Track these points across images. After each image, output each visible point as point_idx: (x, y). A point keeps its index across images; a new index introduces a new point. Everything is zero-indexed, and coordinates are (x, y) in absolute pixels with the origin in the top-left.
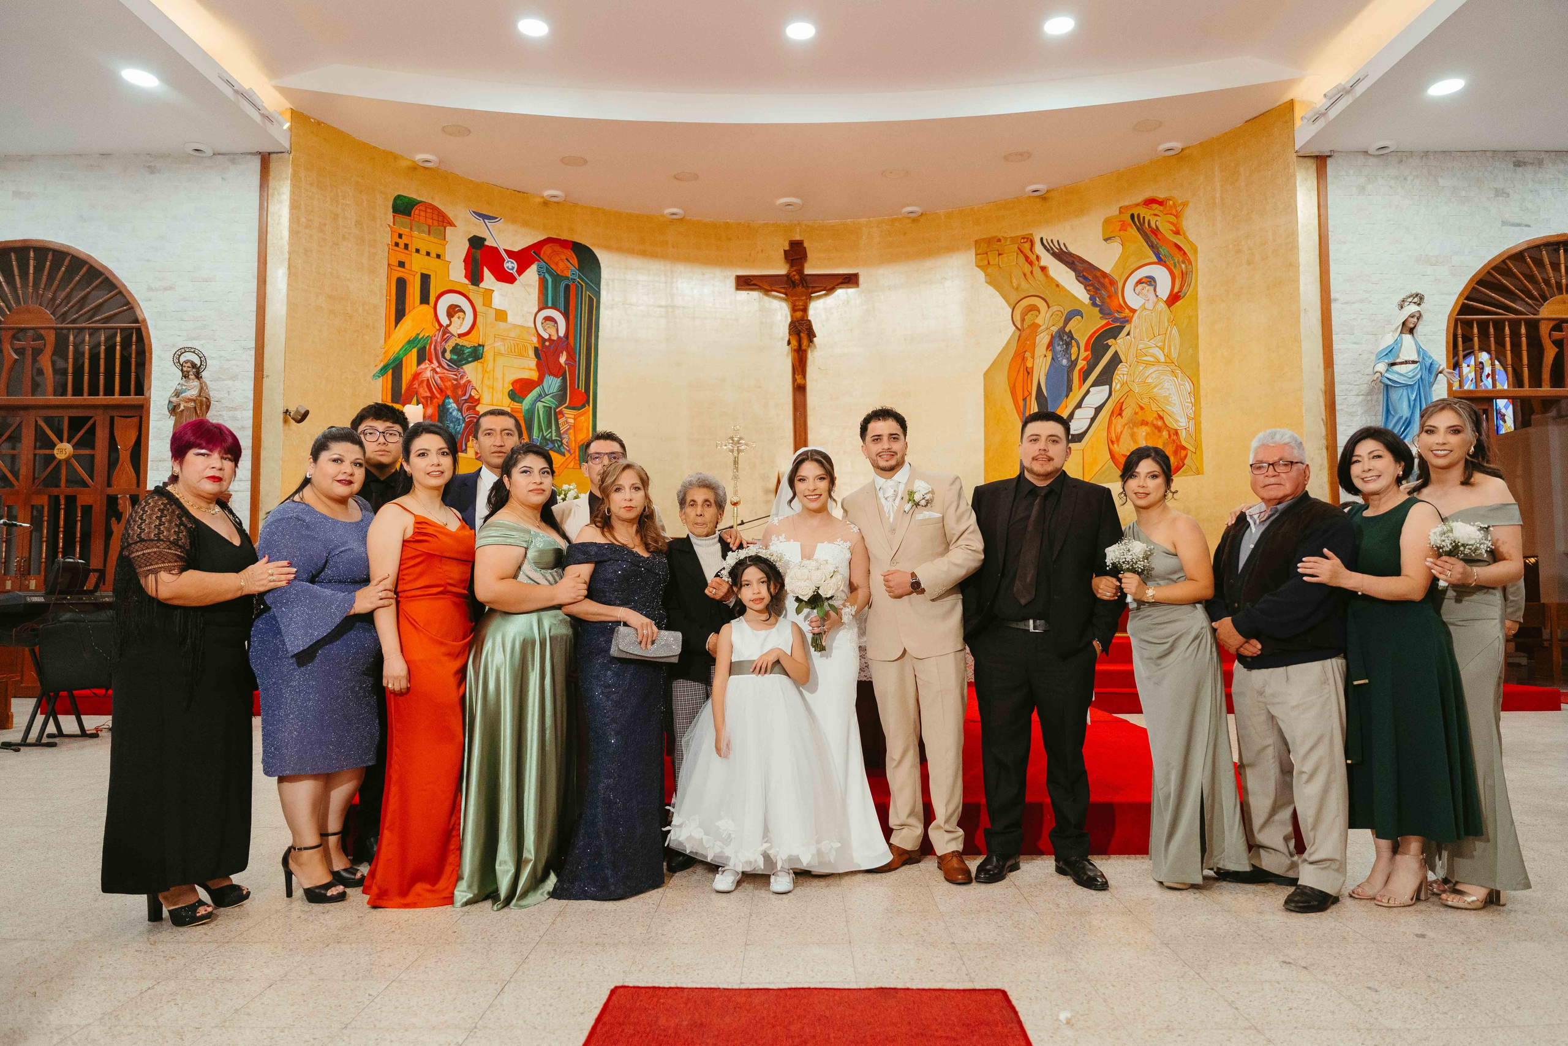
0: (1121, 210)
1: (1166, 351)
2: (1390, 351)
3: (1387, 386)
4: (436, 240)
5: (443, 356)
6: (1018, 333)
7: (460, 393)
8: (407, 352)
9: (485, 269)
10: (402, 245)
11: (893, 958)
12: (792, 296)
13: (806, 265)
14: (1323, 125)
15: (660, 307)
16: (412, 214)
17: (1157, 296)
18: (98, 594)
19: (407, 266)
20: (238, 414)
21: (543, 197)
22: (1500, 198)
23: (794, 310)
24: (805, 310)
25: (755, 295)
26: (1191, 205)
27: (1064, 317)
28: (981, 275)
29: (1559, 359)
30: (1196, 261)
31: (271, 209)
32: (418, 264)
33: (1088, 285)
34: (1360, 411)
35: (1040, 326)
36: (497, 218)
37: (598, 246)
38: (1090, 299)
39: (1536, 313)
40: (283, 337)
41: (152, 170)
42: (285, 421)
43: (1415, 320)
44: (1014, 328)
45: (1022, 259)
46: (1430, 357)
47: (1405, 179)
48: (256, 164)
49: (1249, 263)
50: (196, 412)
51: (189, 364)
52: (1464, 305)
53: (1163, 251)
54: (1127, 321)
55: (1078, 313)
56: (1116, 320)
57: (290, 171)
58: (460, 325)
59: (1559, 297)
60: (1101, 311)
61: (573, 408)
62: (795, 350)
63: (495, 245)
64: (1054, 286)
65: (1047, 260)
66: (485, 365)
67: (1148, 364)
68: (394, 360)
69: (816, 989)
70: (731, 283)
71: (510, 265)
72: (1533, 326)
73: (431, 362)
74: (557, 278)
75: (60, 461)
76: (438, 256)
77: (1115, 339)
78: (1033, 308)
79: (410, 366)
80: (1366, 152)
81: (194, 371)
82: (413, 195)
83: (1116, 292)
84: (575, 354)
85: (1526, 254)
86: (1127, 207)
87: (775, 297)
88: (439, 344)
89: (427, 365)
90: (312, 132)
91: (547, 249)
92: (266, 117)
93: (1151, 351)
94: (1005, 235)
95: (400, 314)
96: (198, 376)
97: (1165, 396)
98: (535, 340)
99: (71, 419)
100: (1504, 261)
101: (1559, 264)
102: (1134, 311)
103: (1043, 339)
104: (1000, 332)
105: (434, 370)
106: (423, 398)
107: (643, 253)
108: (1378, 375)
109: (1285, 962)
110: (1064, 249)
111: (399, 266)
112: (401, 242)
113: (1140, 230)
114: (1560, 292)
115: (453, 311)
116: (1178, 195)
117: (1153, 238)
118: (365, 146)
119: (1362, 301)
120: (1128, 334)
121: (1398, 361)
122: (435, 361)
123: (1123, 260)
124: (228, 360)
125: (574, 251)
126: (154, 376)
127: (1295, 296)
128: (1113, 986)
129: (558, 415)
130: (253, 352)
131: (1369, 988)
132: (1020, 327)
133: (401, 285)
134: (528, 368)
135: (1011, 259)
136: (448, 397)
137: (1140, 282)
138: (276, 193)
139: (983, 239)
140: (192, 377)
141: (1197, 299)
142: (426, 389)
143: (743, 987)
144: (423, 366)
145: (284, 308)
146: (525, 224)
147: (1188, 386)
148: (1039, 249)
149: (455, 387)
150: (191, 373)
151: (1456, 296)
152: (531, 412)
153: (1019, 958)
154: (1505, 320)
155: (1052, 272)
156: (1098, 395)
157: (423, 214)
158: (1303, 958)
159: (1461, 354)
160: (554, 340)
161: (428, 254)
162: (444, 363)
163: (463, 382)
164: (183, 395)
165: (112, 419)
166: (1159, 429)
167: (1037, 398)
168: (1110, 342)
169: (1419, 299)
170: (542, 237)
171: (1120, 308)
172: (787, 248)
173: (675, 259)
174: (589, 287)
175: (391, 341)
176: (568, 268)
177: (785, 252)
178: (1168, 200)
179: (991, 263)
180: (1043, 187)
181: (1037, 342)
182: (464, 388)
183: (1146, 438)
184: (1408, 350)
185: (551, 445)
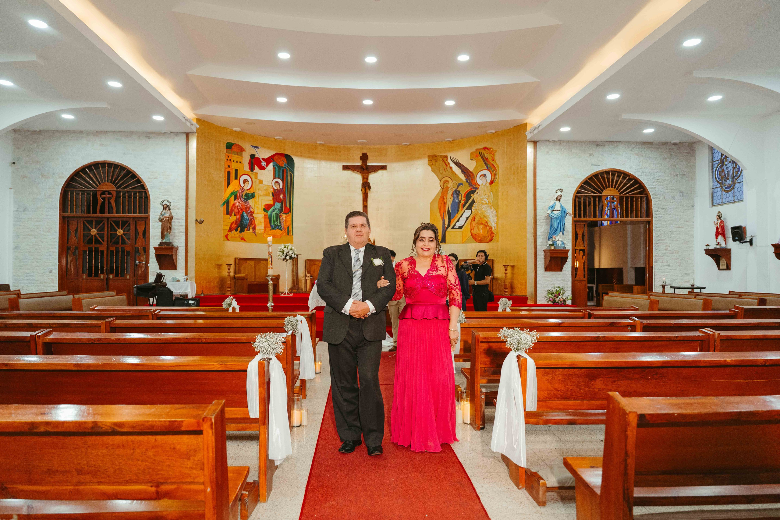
0: (476, 150)
1: (489, 199)
2: (553, 207)
3: (551, 218)
4: (239, 157)
5: (242, 197)
6: (442, 190)
7: (247, 210)
8: (231, 197)
9: (255, 166)
10: (229, 160)
12: (363, 173)
13: (368, 162)
16: (232, 148)
17: (486, 181)
19: (230, 167)
21: (275, 139)
22: (591, 156)
23: (363, 178)
24: (367, 179)
25: (349, 172)
26: (497, 152)
27: (457, 185)
28: (430, 168)
30: (498, 171)
31: (190, 152)
32: (234, 166)
33: (466, 175)
34: (544, 224)
35: (449, 188)
36: (259, 147)
37: (293, 155)
38: (466, 179)
39: (601, 193)
40: (195, 195)
41: (149, 137)
42: (196, 223)
43: (560, 197)
44: (440, 187)
45: (443, 163)
46: (566, 210)
47: (561, 150)
48: (184, 136)
49: (514, 174)
50: (168, 221)
51: (166, 205)
52: (578, 191)
53: (489, 166)
54: (477, 188)
55: (462, 184)
56: (474, 188)
57: (195, 139)
58: (247, 186)
59: (609, 189)
60: (469, 184)
61: (285, 214)
62: (364, 193)
63: (259, 157)
64: (454, 174)
65: (452, 165)
67: (484, 204)
68: (227, 199)
70: (341, 167)
71: (263, 164)
72: (600, 198)
73: (238, 200)
74: (279, 167)
75: (119, 236)
76: (240, 162)
78: (447, 181)
79: (232, 202)
80: (550, 141)
81: (167, 207)
82: (232, 142)
84: (285, 194)
85: (599, 175)
86: (478, 149)
87: (357, 173)
88: (240, 193)
90: (202, 125)
91: (276, 157)
92: (189, 122)
93: (484, 199)
94: (438, 154)
95: (229, 184)
96: (169, 209)
97: (488, 215)
98: (272, 190)
99: (122, 221)
100: (592, 177)
101: (609, 178)
102: (479, 185)
103: (450, 192)
104: (436, 189)
105: (239, 202)
106: (236, 212)
107: (310, 157)
108: (548, 214)
110: (458, 161)
111: (228, 167)
113: (482, 157)
114: (609, 187)
115: (245, 181)
116: (494, 148)
118: (217, 127)
119: (546, 189)
120: (477, 193)
121: (555, 210)
123: (476, 168)
125: (285, 157)
126: (151, 207)
127: (526, 186)
129: (280, 216)
130: (185, 200)
132: (442, 188)
133: (229, 173)
134: (269, 200)
135: (440, 163)
136: (244, 212)
137: (481, 176)
138: (191, 146)
139: (431, 155)
140: (167, 209)
141: (498, 184)
142: (237, 210)
144: (236, 201)
146: (269, 148)
147: (495, 212)
148: (449, 161)
149: (246, 208)
151: (575, 189)
152: (271, 216)
154: (591, 196)
155: (453, 169)
156: (467, 213)
157: (235, 148)
160: (278, 190)
161: (237, 162)
162: (242, 200)
163: (248, 206)
164: (164, 215)
165: (136, 222)
166: (486, 226)
167: (448, 213)
168: (472, 195)
169: (562, 190)
170: (274, 153)
171: (475, 184)
172: (361, 155)
173: (321, 159)
174: (290, 170)
175: (226, 194)
176: (283, 163)
177: (361, 157)
178: (491, 148)
179: (433, 164)
180: (451, 139)
181: (448, 193)
182: (249, 208)
183: (482, 229)
184: (558, 207)
185: (277, 227)
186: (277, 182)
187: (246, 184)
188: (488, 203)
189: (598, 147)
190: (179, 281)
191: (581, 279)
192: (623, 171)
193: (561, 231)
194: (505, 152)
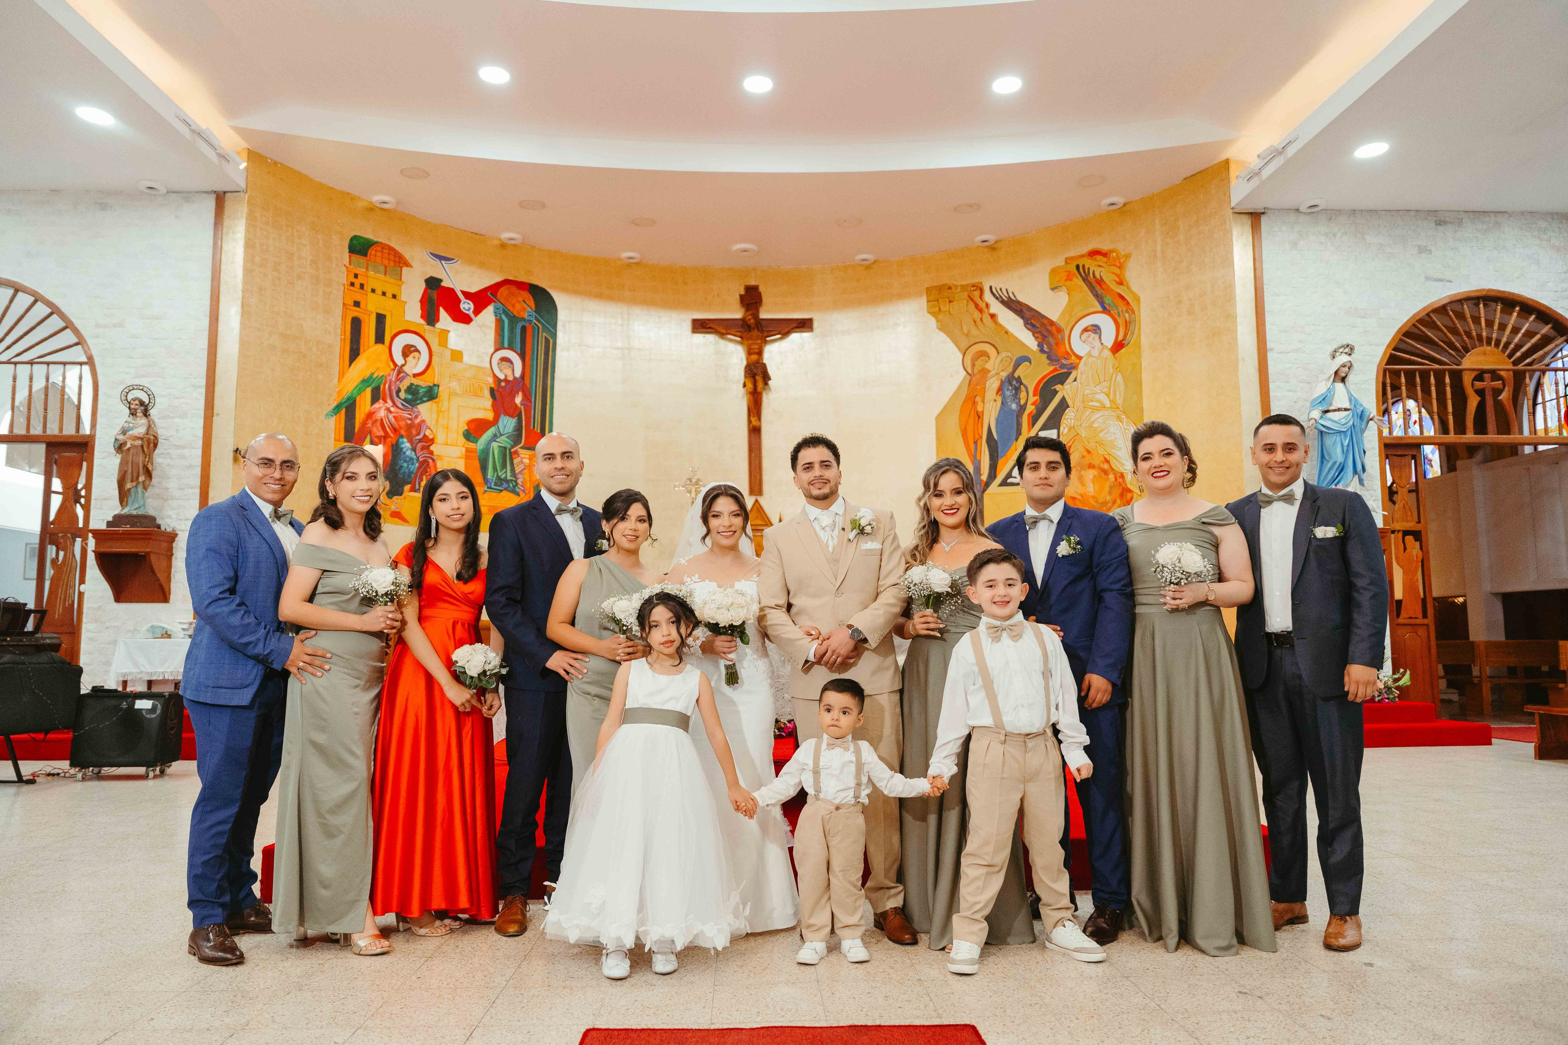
0: (1068, 261)
1: (1111, 397)
2: (1324, 399)
3: (1321, 432)
4: (392, 281)
5: (398, 396)
6: (968, 377)
7: (414, 432)
8: (361, 391)
9: (441, 309)
10: (357, 285)
11: (861, 996)
12: (748, 339)
13: (761, 310)
14: (1258, 183)
15: (618, 349)
16: (369, 254)
17: (1102, 344)
18: (39, 635)
19: (362, 306)
20: (186, 452)
21: (500, 239)
22: (1423, 255)
23: (749, 353)
24: (760, 353)
25: (711, 338)
26: (1133, 257)
27: (1013, 363)
28: (932, 321)
29: (1481, 407)
30: (1139, 311)
31: (225, 247)
32: (373, 304)
33: (1037, 333)
35: (989, 371)
36: (453, 259)
37: (554, 288)
38: (1038, 346)
39: (1459, 363)
40: (235, 375)
41: (104, 207)
42: (236, 460)
43: (1347, 369)
44: (965, 373)
45: (972, 306)
46: (1361, 405)
47: (1335, 235)
48: (211, 203)
49: (1189, 313)
50: (143, 451)
51: (137, 402)
52: (1391, 356)
53: (1108, 300)
54: (1074, 367)
55: (1026, 359)
56: (1063, 366)
57: (244, 210)
58: (416, 365)
59: (1481, 349)
60: (1049, 358)
61: (528, 447)
62: (750, 393)
63: (451, 286)
64: (1003, 332)
65: (996, 307)
66: (440, 405)
67: (1095, 409)
68: (349, 399)
69: (788, 1027)
70: (688, 326)
71: (466, 306)
72: (1457, 376)
73: (386, 402)
74: (513, 319)
76: (394, 296)
77: (1062, 384)
78: (984, 354)
79: (364, 405)
80: (1298, 210)
81: (140, 409)
82: (369, 235)
83: (1063, 339)
84: (531, 396)
85: (1448, 308)
86: (1072, 258)
87: (731, 340)
88: (393, 384)
89: (381, 405)
90: (269, 172)
91: (503, 291)
92: (223, 157)
93: (1097, 396)
94: (956, 283)
95: (354, 353)
96: (146, 413)
97: (1111, 441)
98: (491, 380)
100: (1428, 315)
101: (1480, 318)
102: (1080, 358)
103: (993, 384)
104: (951, 376)
105: (388, 409)
106: (377, 437)
107: (600, 296)
108: (1313, 421)
109: (1240, 992)
110: (1013, 298)
111: (355, 305)
112: (357, 282)
113: (1085, 280)
114: (1481, 344)
115: (408, 351)
116: (1121, 247)
117: (1098, 288)
118: (321, 187)
119: (1296, 351)
120: (1075, 380)
121: (1331, 408)
122: (389, 401)
123: (1070, 307)
124: (177, 398)
125: (530, 293)
126: (100, 413)
127: (1233, 344)
128: (1077, 1019)
129: (513, 455)
130: (203, 391)
131: (1321, 1015)
132: (970, 372)
133: (356, 324)
134: (483, 408)
135: (962, 306)
136: (402, 437)
137: (1086, 330)
138: (231, 231)
139: (937, 286)
140: (140, 414)
141: (1140, 347)
142: (380, 429)
143: (713, 1027)
144: (377, 405)
145: (237, 346)
146: (482, 265)
148: (988, 297)
149: (409, 427)
150: (139, 411)
151: (1384, 347)
152: (486, 451)
153: (985, 993)
154: (1430, 370)
155: (1001, 320)
157: (379, 254)
158: (1258, 989)
159: (1390, 401)
160: (509, 381)
161: (384, 294)
162: (398, 402)
163: (417, 421)
164: (130, 433)
166: (1105, 472)
167: (988, 442)
168: (1058, 387)
169: (1350, 349)
170: (499, 279)
171: (1067, 355)
172: (743, 292)
173: (633, 301)
174: (545, 328)
175: (344, 381)
176: (525, 309)
177: (741, 296)
178: (1112, 251)
179: (942, 310)
180: (991, 238)
181: (987, 387)
182: (419, 428)
183: (1093, 481)
184: (1341, 398)
185: (505, 485)
186: (504, 359)
187: (410, 359)
188: (1108, 404)
189: (1441, 228)
190: (169, 636)
191: (1414, 621)
192: (1519, 296)
193: (1355, 472)
194: (1159, 254)
